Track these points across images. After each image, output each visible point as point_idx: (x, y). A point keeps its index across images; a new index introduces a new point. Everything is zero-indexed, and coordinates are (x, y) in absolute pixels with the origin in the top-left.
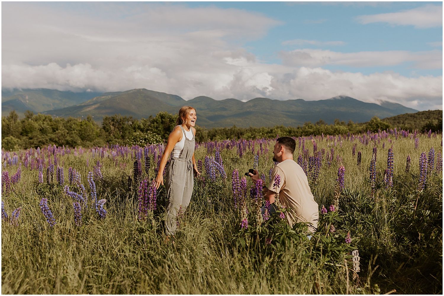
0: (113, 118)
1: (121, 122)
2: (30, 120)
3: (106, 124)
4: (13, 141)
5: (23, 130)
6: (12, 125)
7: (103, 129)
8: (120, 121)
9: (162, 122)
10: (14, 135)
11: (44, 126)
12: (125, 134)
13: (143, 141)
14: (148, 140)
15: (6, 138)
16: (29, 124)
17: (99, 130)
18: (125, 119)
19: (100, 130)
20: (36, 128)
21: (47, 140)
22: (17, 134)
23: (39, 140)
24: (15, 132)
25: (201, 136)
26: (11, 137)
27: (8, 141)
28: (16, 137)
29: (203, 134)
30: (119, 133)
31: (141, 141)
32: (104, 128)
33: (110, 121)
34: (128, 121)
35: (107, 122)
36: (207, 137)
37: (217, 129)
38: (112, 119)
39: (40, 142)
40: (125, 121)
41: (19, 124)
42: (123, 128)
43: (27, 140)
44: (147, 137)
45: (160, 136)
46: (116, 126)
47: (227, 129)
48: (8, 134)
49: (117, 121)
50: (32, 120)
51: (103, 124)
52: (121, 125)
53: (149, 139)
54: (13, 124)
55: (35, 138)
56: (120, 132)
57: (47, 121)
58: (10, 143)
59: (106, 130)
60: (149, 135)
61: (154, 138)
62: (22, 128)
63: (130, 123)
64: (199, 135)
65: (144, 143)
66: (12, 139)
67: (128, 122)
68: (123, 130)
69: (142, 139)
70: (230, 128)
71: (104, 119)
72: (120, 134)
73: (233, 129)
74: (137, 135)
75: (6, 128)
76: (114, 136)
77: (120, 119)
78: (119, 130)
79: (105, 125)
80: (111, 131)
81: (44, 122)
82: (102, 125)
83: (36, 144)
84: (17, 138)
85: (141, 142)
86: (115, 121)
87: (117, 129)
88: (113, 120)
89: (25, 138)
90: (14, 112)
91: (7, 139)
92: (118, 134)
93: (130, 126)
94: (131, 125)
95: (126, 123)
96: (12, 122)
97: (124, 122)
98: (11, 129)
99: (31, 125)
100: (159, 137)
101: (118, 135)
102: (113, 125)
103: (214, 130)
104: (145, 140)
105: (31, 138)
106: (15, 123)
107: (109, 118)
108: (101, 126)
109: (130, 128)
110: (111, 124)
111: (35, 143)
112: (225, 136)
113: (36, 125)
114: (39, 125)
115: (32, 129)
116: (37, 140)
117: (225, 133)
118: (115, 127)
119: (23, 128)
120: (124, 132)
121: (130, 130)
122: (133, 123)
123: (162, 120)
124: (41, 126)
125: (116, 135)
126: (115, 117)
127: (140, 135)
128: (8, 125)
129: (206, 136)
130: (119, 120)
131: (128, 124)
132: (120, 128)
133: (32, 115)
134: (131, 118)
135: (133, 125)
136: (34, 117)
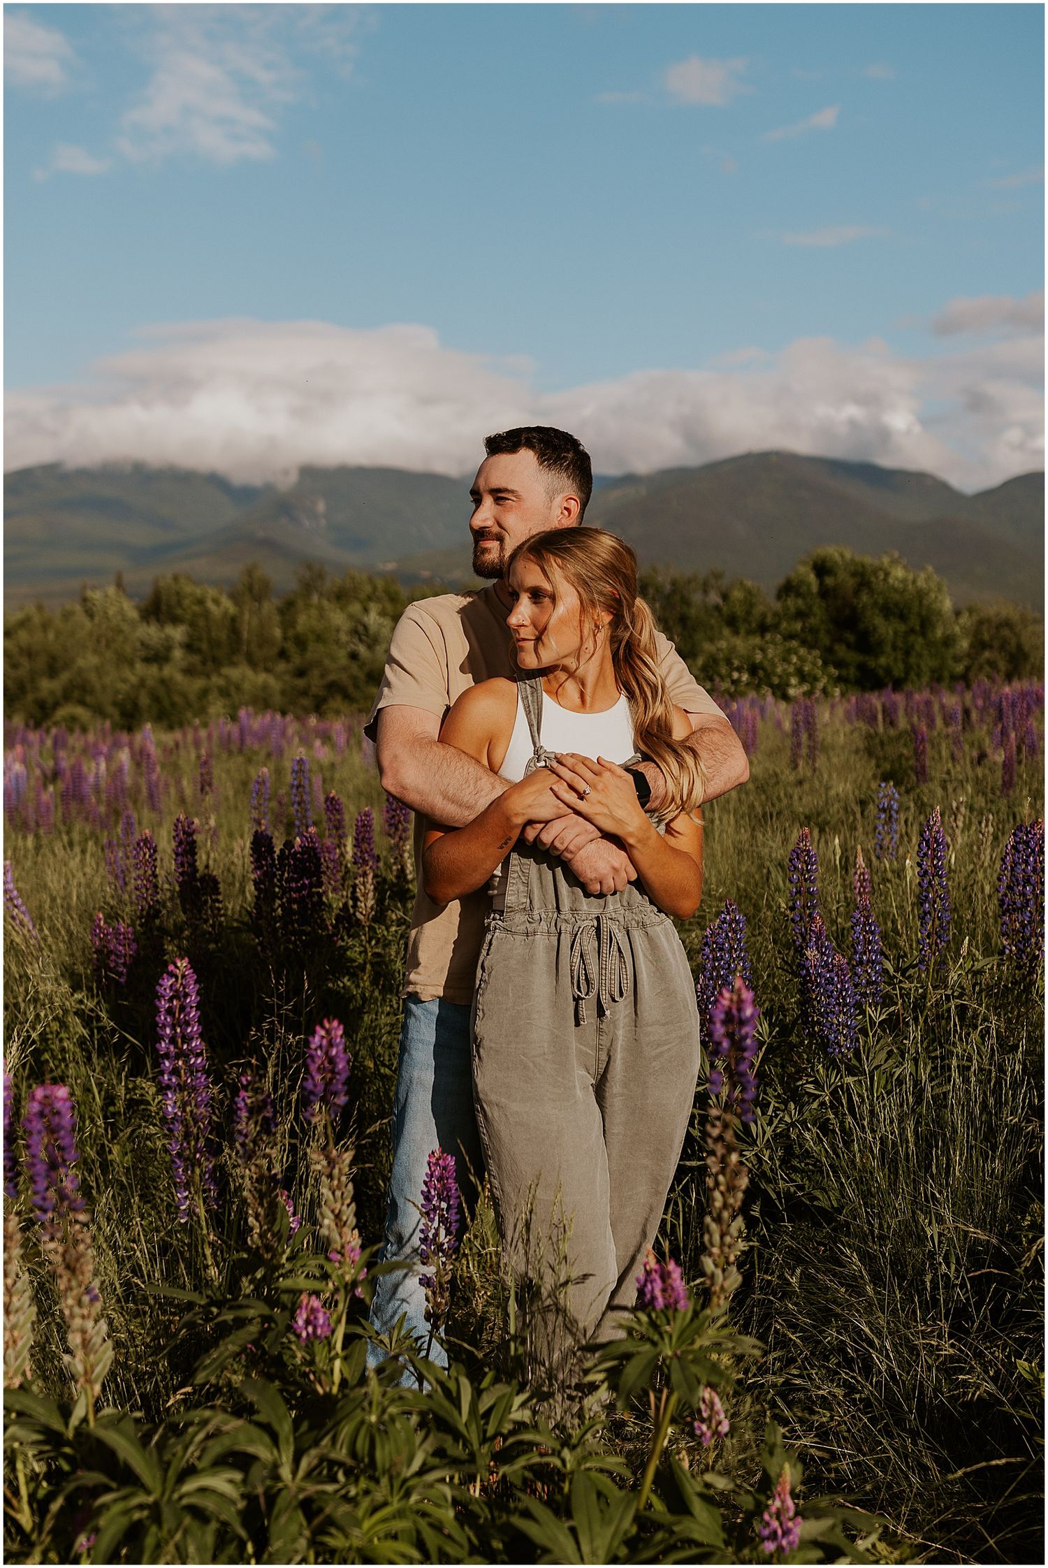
1: (676, 596)
2: (315, 597)
4: (251, 684)
5: (286, 637)
6: (246, 620)
8: (673, 590)
9: (824, 593)
10: (255, 661)
12: (692, 644)
13: (745, 677)
14: (765, 670)
15: (224, 671)
18: (692, 584)
20: (338, 629)
21: (354, 679)
22: (267, 653)
23: (332, 677)
24: (258, 647)
26: (243, 665)
27: (229, 685)
28: (262, 665)
29: (1023, 639)
31: (735, 675)
34: (706, 587)
39: (332, 686)
40: (693, 591)
42: (683, 620)
43: (287, 678)
44: (759, 657)
45: (817, 653)
48: (232, 656)
49: (658, 590)
50: (321, 595)
52: (674, 607)
53: (769, 669)
54: (251, 618)
55: (316, 672)
57: (380, 601)
60: (771, 651)
61: (789, 663)
62: (284, 632)
63: (714, 598)
64: (1005, 643)
65: (748, 684)
66: (244, 677)
67: (706, 592)
68: (686, 628)
69: (739, 669)
74: (719, 650)
75: (226, 632)
77: (674, 583)
83: (315, 696)
84: (265, 670)
85: (734, 682)
89: (281, 667)
90: (254, 566)
91: (225, 678)
93: (716, 614)
94: (717, 608)
96: (246, 608)
97: (687, 596)
98: (246, 637)
99: (321, 615)
100: (812, 660)
104: (753, 669)
105: (301, 672)
106: (260, 609)
109: (712, 621)
111: (314, 690)
113: (339, 618)
114: (350, 616)
115: (321, 633)
116: (322, 677)
119: (289, 633)
121: (712, 627)
122: (725, 597)
123: (821, 584)
124: (357, 620)
127: (732, 649)
128: (233, 619)
130: (668, 588)
131: (704, 603)
132: (671, 623)
133: (321, 576)
134: (718, 576)
135: (725, 609)
136: (329, 584)
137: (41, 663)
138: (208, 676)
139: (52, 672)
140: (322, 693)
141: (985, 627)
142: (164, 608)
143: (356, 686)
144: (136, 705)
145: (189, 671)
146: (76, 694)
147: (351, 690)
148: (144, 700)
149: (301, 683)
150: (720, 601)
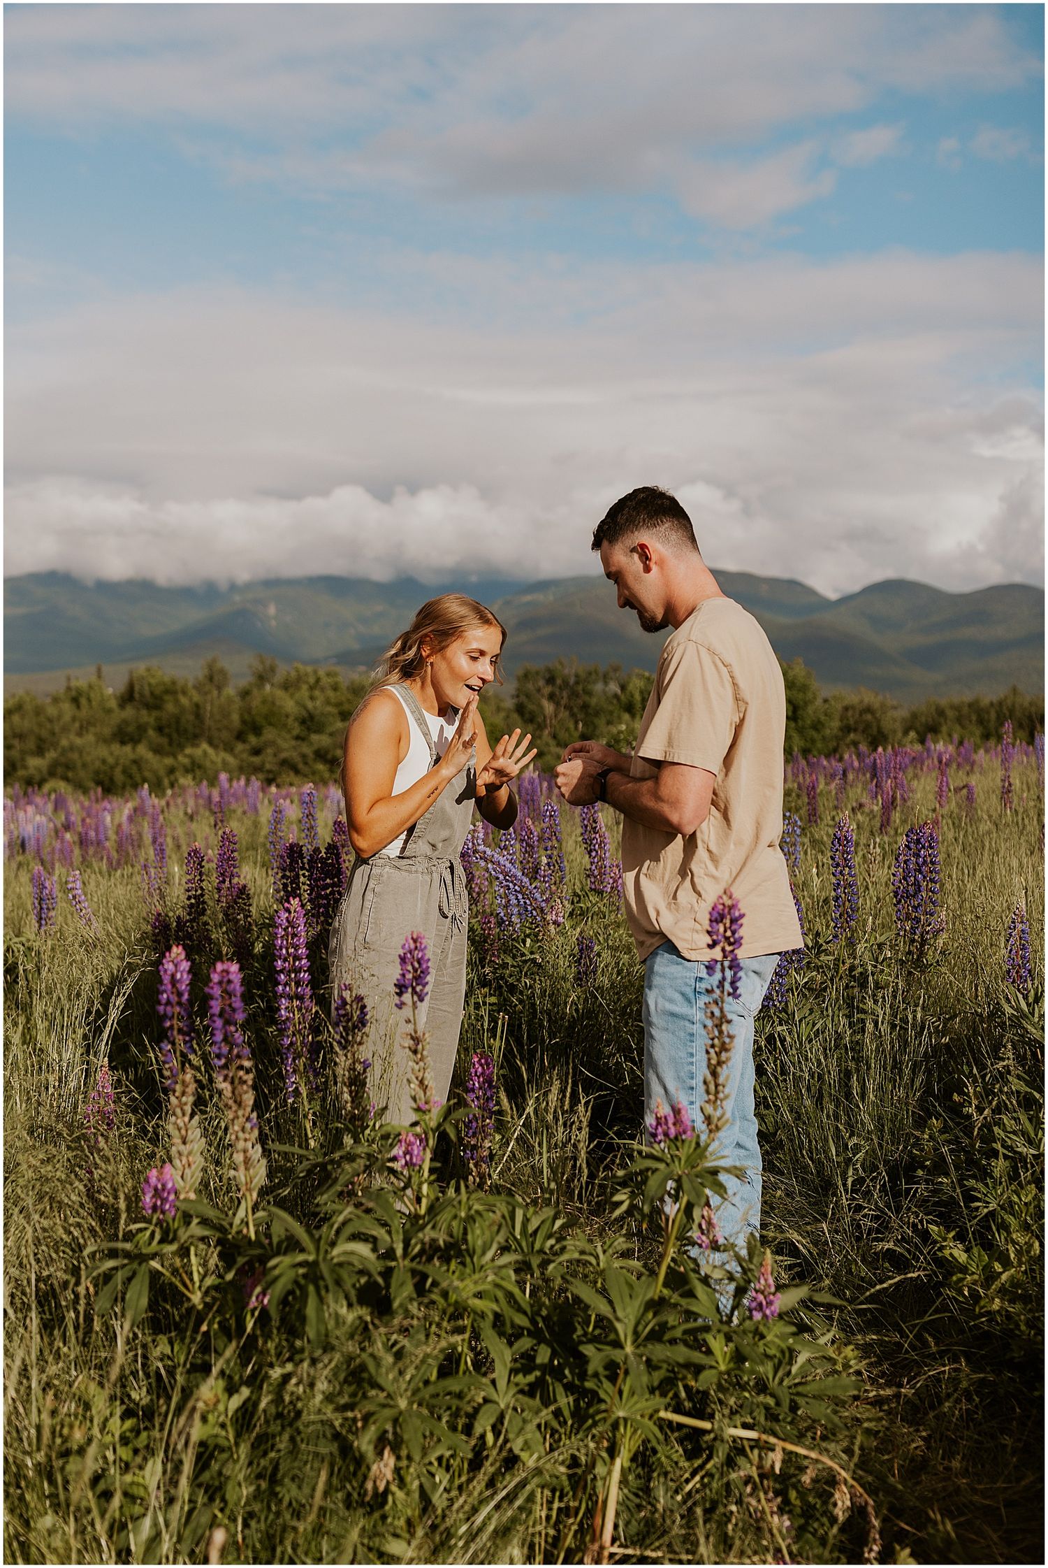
0: (549, 670)
1: (580, 688)
2: (268, 687)
3: (528, 696)
4: (212, 762)
5: (244, 722)
6: (209, 708)
7: (515, 716)
8: (577, 683)
10: (216, 741)
11: (315, 708)
12: (595, 727)
15: (188, 751)
16: (264, 702)
17: (502, 714)
18: (594, 677)
19: (508, 717)
20: (287, 716)
21: (304, 756)
22: (225, 735)
23: (284, 755)
24: (219, 730)
25: (875, 731)
26: (205, 746)
27: (193, 763)
28: (221, 745)
29: (883, 723)
30: (572, 726)
32: (520, 709)
33: (541, 683)
34: (606, 679)
35: (530, 686)
36: (900, 734)
37: (943, 702)
38: (547, 676)
39: (284, 763)
40: (595, 682)
41: (230, 700)
42: (585, 707)
43: (245, 756)
46: (563, 702)
47: (985, 701)
48: (196, 736)
49: (566, 683)
50: (273, 685)
51: (518, 696)
52: (577, 696)
54: (212, 704)
55: (270, 751)
56: (576, 723)
57: (323, 690)
58: (200, 767)
59: (527, 716)
62: (242, 716)
63: (614, 687)
64: (868, 726)
66: (205, 753)
67: (606, 683)
68: (587, 714)
70: (995, 699)
71: (518, 679)
72: (576, 728)
73: (1009, 702)
74: (620, 732)
75: (191, 718)
76: (555, 737)
77: (577, 676)
78: (573, 715)
79: (523, 698)
80: (545, 720)
81: (317, 693)
82: (513, 697)
83: (269, 771)
84: (225, 750)
86: (559, 682)
87: (567, 713)
88: (551, 680)
89: (240, 747)
90: (214, 661)
91: (190, 756)
92: (567, 730)
93: (615, 701)
94: (616, 696)
95: (599, 687)
96: (209, 697)
97: (589, 687)
98: (208, 722)
99: (273, 703)
101: (570, 735)
102: (551, 697)
103: (933, 708)
105: (257, 752)
106: (219, 697)
107: (537, 673)
108: (509, 703)
109: (611, 708)
110: (543, 696)
111: (268, 766)
112: (978, 732)
113: (289, 705)
114: (300, 704)
115: (273, 717)
116: (275, 755)
117: (974, 718)
118: (557, 704)
119: (246, 717)
120: (593, 723)
121: (611, 713)
122: (623, 688)
124: (305, 707)
125: (563, 735)
126: (559, 667)
128: (197, 706)
129: (895, 732)
130: (572, 681)
131: (604, 692)
132: (575, 710)
133: (273, 670)
134: (616, 670)
135: (623, 697)
136: (279, 677)
137: (31, 744)
138: (175, 757)
139: (40, 751)
140: (275, 768)
141: (850, 713)
142: (137, 696)
143: (306, 763)
144: (111, 780)
145: (157, 751)
146: (60, 770)
147: (301, 766)
148: (119, 777)
149: (256, 760)
150: (619, 691)
